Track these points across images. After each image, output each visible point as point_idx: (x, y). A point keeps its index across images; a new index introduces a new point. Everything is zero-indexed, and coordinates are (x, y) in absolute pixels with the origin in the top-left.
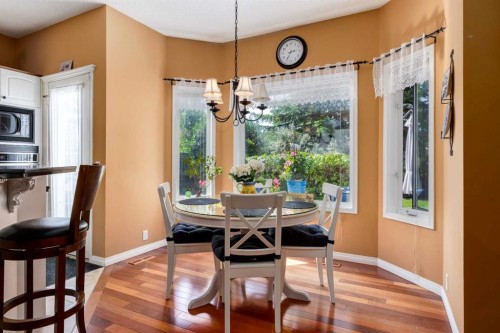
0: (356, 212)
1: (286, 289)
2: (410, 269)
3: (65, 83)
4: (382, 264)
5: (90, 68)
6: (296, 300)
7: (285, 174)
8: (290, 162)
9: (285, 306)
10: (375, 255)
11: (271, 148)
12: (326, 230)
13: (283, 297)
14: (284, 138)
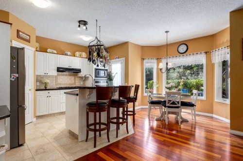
0: (205, 99)
1: (182, 118)
2: (223, 117)
3: (116, 62)
4: (214, 116)
5: (124, 58)
6: (185, 121)
7: (180, 87)
8: (182, 83)
9: (182, 122)
10: (212, 113)
11: (173, 76)
12: (193, 103)
13: (181, 120)
14: (178, 72)
